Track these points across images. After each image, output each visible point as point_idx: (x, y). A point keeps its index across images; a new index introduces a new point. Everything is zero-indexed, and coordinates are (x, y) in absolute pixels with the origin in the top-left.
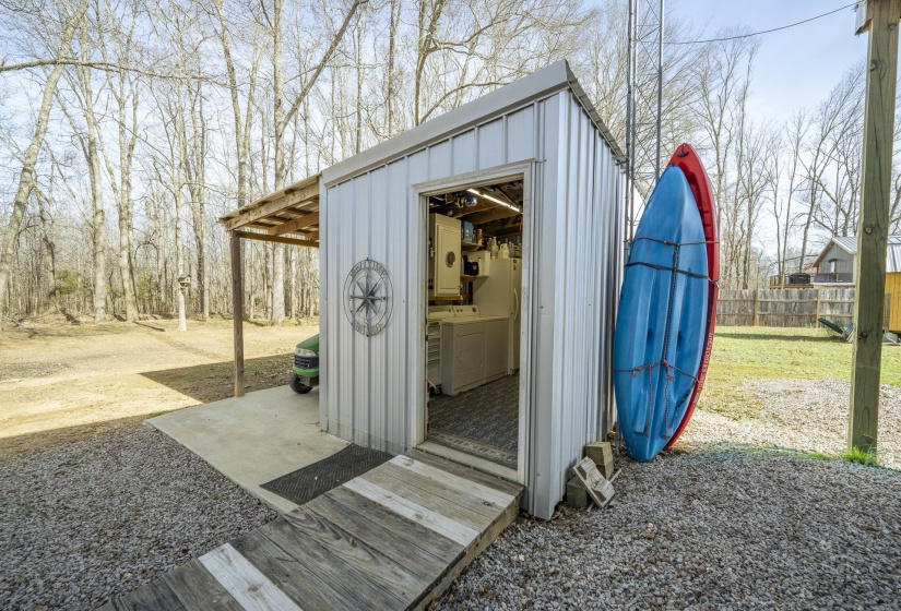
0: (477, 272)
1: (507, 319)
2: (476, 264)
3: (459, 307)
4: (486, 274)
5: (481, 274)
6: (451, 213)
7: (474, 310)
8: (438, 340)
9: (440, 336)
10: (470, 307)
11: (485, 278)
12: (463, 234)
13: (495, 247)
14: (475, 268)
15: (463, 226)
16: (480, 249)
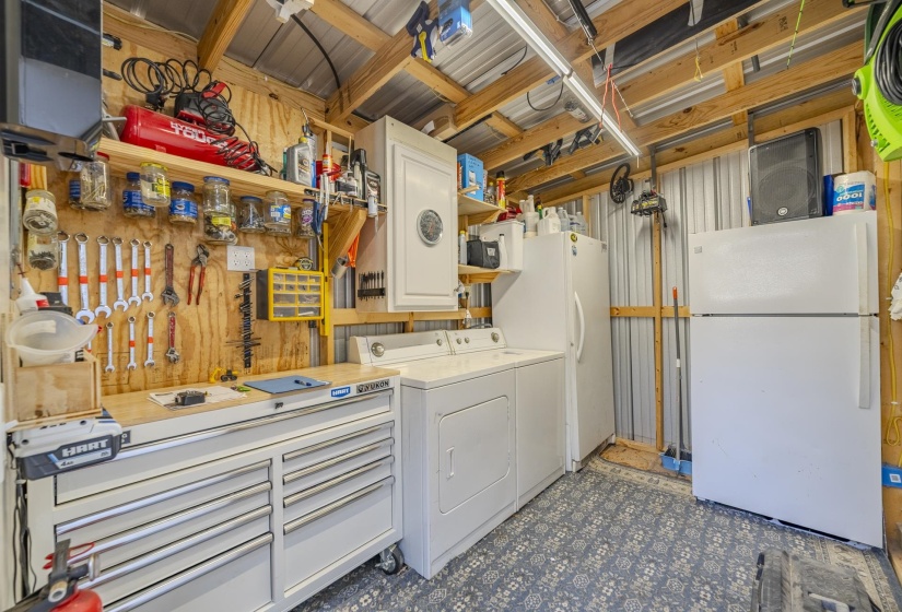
0: (496, 263)
1: (561, 357)
2: (495, 245)
3: (461, 334)
4: (516, 266)
5: (504, 267)
6: (430, 126)
7: (495, 338)
8: (390, 425)
9: (395, 414)
10: (486, 333)
11: (514, 275)
12: (463, 183)
13: (530, 214)
14: (491, 252)
15: (461, 163)
16: (502, 217)
